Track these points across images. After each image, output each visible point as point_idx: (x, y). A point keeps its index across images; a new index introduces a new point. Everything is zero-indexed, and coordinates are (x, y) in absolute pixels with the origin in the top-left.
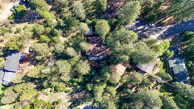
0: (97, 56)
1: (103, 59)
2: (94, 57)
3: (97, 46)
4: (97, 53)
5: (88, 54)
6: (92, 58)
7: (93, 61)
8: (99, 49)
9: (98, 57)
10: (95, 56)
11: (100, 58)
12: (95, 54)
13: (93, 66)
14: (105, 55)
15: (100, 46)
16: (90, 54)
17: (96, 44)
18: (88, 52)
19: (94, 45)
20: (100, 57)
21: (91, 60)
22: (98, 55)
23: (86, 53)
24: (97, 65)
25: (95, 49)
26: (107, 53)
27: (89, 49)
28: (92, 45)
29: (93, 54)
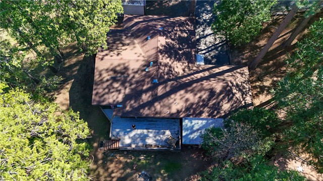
3: (168, 50)
9: (177, 129)
12: (157, 99)
14: (225, 108)
15: (190, 58)
20: (186, 123)
22: (175, 104)
26: (238, 95)
27: (119, 65)
28: (138, 46)
29: (145, 97)
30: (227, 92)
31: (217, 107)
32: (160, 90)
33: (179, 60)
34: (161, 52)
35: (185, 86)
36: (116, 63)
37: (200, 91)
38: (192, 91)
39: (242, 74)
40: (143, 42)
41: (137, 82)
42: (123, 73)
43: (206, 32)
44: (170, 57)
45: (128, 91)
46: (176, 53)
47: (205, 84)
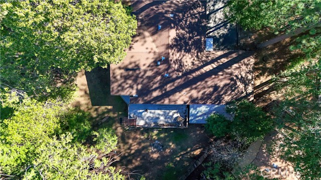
0: (180, 102)
1: (209, 119)
2: (161, 107)
3: (180, 44)
4: (179, 89)
5: (123, 93)
6: (148, 114)
7: (152, 129)
8: (188, 60)
9: (185, 109)
10: (166, 102)
11: (195, 116)
12: (167, 94)
13: (155, 156)
14: (227, 98)
15: (199, 47)
16: (134, 93)
17: (173, 33)
18: (126, 78)
19: (165, 34)
20: (192, 111)
21: (141, 123)
22: (182, 98)
23: (114, 86)
24: (174, 152)
25: (167, 61)
27: (131, 63)
33: (188, 51)
40: (153, 34)
41: (148, 77)
43: (216, 7)
44: (179, 50)
45: (140, 87)
46: (187, 44)
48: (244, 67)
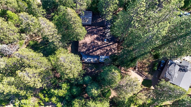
0: (97, 54)
3: (97, 39)
7: (89, 63)
9: (98, 57)
11: (101, 59)
12: (94, 51)
15: (103, 40)
16: (85, 51)
18: (83, 46)
19: (94, 36)
21: (86, 61)
23: (80, 48)
26: (113, 51)
28: (89, 37)
29: (91, 51)
30: (111, 50)
31: (108, 54)
32: (94, 49)
33: (100, 41)
34: (95, 39)
35: (100, 48)
36: (84, 42)
37: (104, 50)
38: (102, 50)
39: (115, 45)
40: (91, 36)
41: (89, 47)
42: (85, 44)
43: (109, 31)
44: (97, 40)
45: (87, 49)
46: (99, 39)
47: (106, 48)
48: (114, 46)
